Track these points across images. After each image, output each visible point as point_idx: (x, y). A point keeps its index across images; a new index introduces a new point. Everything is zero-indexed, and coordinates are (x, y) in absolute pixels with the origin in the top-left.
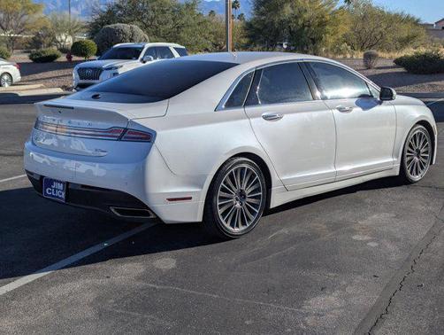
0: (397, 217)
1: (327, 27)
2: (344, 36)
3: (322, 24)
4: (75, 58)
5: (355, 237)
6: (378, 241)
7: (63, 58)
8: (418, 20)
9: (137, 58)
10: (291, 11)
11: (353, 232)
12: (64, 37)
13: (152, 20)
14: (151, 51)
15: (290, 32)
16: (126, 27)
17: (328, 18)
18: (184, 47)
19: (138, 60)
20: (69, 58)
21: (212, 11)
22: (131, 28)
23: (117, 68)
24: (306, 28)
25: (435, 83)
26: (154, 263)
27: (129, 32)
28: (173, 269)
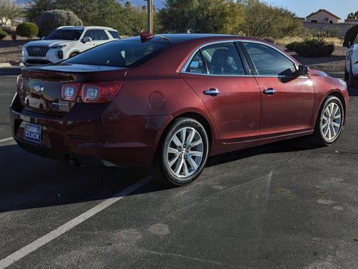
0: (346, 181)
1: (227, 18)
2: (240, 25)
3: (223, 15)
4: (19, 38)
5: (320, 201)
6: (341, 205)
7: (9, 38)
8: (294, 15)
9: (78, 39)
10: (198, 4)
11: (317, 196)
12: (4, 21)
13: (82, 8)
14: (89, 33)
15: (198, 21)
16: (63, 13)
17: (228, 10)
18: (116, 31)
19: (79, 41)
20: (14, 37)
21: (127, 3)
22: (68, 13)
23: (61, 47)
24: (210, 18)
25: (321, 64)
26: (149, 230)
27: (66, 17)
28: (168, 235)
